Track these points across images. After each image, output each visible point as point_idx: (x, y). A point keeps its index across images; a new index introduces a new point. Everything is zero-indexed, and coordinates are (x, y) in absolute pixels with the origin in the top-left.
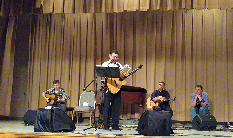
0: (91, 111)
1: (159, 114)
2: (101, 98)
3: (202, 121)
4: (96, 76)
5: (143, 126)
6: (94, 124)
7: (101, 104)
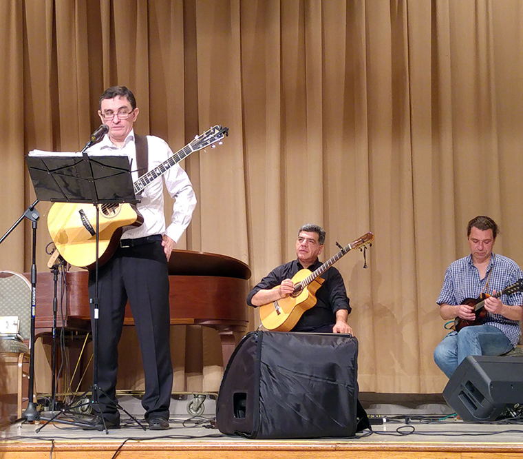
0: (21, 356)
1: (306, 344)
2: (56, 304)
3: (488, 381)
4: (33, 197)
5: (239, 398)
6: (31, 406)
7: (58, 330)
